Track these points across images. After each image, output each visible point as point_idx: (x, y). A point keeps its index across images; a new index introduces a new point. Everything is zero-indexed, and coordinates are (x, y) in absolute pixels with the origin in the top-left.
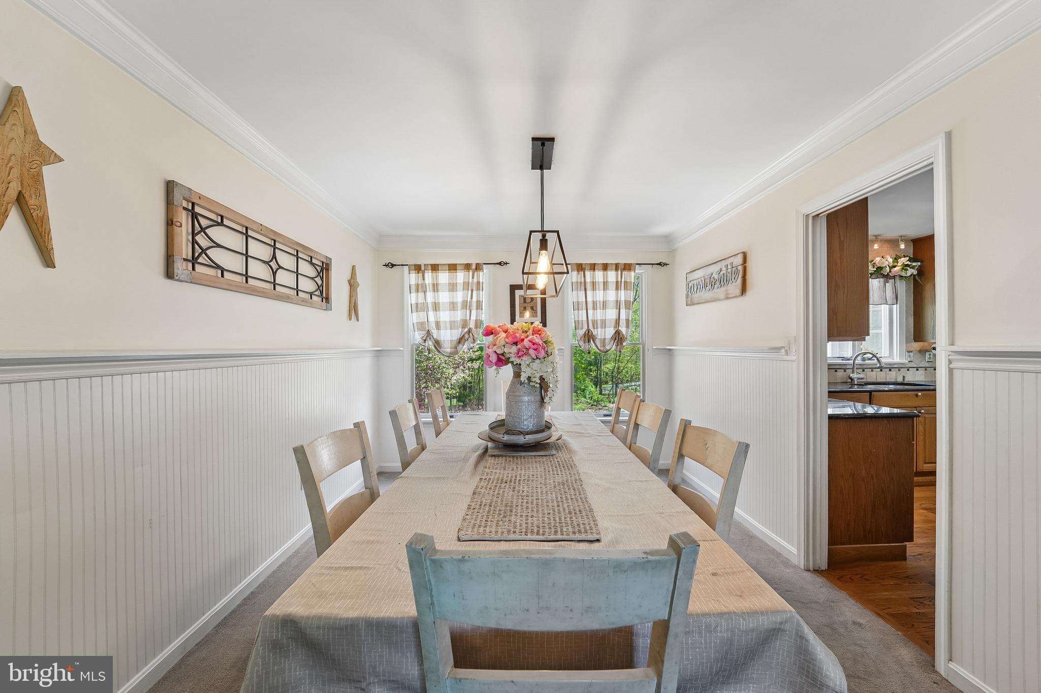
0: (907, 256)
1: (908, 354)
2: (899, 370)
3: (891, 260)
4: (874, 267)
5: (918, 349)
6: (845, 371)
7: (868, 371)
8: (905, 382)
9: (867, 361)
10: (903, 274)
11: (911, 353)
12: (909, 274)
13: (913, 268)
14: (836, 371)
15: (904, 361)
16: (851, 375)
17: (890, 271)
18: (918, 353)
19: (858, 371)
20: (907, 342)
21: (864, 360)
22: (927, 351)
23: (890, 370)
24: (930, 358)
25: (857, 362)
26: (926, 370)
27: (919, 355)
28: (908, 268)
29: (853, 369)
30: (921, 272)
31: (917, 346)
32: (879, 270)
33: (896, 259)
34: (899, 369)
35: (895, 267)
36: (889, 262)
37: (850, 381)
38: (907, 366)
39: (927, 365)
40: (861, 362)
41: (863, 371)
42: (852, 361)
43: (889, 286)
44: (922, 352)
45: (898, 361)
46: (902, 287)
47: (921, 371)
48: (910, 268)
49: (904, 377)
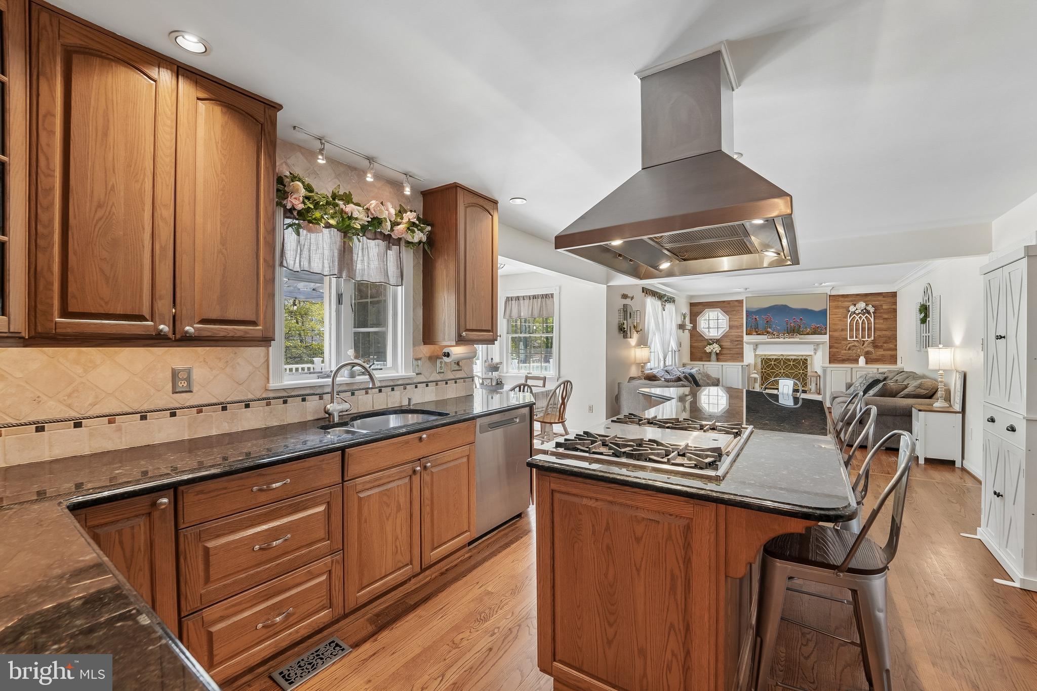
0: (415, 211)
1: (416, 362)
2: (405, 388)
3: (393, 211)
4: (368, 217)
5: (428, 355)
6: (321, 398)
7: (360, 395)
8: (412, 407)
9: (358, 377)
10: (410, 239)
11: (419, 361)
12: (416, 240)
13: (421, 230)
14: (304, 400)
15: (411, 374)
16: (328, 406)
17: (392, 230)
18: (428, 361)
19: (342, 395)
20: (414, 345)
21: (352, 375)
22: (438, 357)
23: (393, 390)
24: (441, 367)
25: (339, 379)
26: (437, 385)
27: (428, 364)
28: (416, 229)
29: (332, 393)
30: (431, 241)
31: (426, 350)
32: (375, 222)
33: (401, 212)
34: (405, 386)
35: (398, 224)
36: (389, 213)
37: (327, 416)
38: (415, 381)
39: (438, 377)
40: (348, 380)
41: (353, 394)
42: (330, 380)
43: (392, 254)
44: (433, 359)
45: (404, 374)
46: (409, 259)
47: (432, 386)
48: (418, 230)
49: (409, 399)
